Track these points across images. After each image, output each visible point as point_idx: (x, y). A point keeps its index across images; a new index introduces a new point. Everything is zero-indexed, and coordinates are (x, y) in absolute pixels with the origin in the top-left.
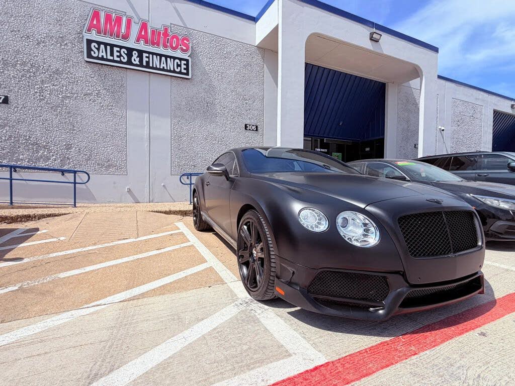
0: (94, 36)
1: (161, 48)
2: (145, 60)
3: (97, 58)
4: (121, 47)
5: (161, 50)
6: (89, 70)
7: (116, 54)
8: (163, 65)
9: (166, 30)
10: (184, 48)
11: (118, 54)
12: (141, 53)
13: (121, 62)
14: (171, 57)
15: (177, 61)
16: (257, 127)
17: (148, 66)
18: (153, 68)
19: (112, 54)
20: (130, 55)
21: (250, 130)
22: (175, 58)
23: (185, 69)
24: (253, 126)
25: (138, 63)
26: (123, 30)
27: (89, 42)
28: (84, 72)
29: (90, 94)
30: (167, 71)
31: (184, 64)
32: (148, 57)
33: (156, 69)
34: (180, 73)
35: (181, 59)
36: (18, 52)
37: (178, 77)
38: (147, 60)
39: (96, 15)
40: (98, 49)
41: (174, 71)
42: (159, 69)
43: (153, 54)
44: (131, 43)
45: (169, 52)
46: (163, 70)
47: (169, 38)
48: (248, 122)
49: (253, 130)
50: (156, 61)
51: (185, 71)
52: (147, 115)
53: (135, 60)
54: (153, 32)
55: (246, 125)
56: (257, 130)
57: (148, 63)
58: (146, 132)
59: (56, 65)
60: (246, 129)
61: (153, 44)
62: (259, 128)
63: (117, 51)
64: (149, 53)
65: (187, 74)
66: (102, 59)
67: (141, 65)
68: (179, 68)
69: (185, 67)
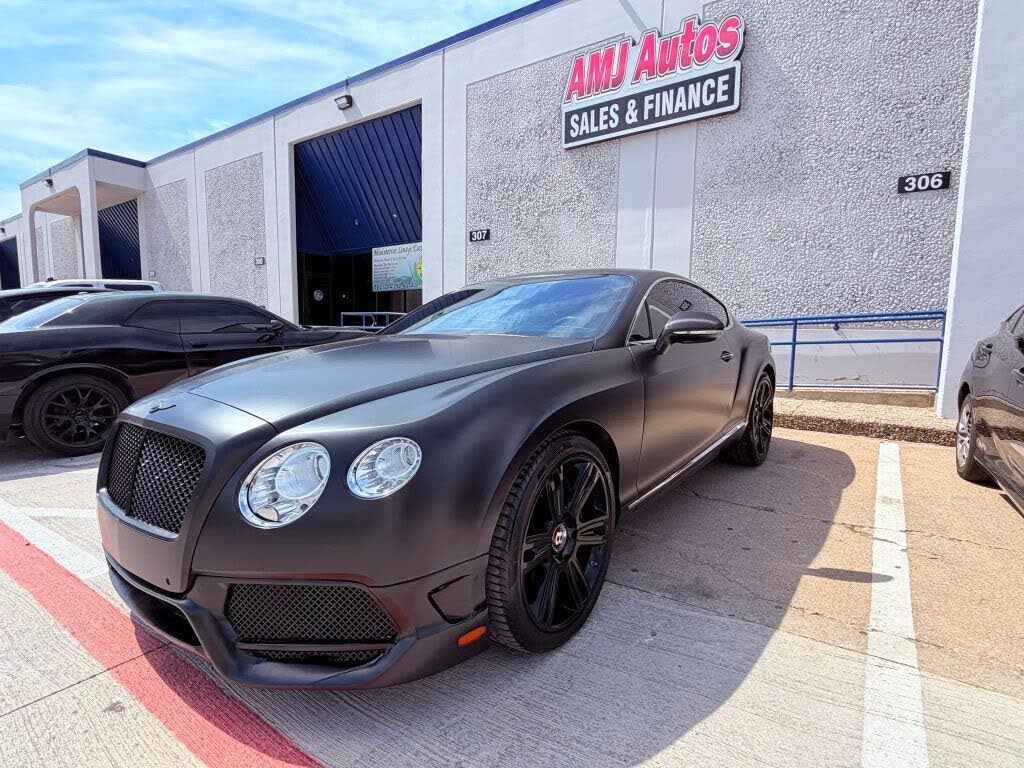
1: (679, 70)
2: (648, 107)
3: (579, 138)
4: (609, 104)
6: (568, 162)
7: (603, 118)
8: (681, 105)
9: (689, 26)
10: (726, 45)
11: (606, 117)
12: (639, 98)
13: (610, 130)
16: (946, 176)
17: (652, 119)
18: (662, 118)
19: (597, 124)
20: (622, 113)
21: (917, 190)
22: (702, 79)
23: (724, 93)
24: (930, 175)
25: (636, 120)
26: (615, 71)
27: (569, 115)
28: (564, 167)
29: (569, 200)
30: (689, 112)
31: (724, 83)
32: (653, 102)
33: (668, 117)
34: (715, 105)
37: (712, 116)
38: (651, 106)
39: (579, 65)
40: (579, 123)
42: (674, 116)
43: (660, 90)
44: (627, 89)
45: (696, 70)
46: (681, 113)
47: (695, 40)
48: (909, 168)
49: (930, 188)
50: (667, 103)
51: (726, 98)
52: (648, 213)
53: (630, 117)
54: (664, 46)
55: (901, 180)
56: (946, 186)
57: (652, 112)
58: (646, 247)
59: (534, 170)
60: (901, 191)
61: (663, 69)
62: (954, 178)
63: (605, 113)
64: (654, 92)
65: (730, 102)
66: (585, 136)
67: (641, 121)
68: (712, 96)
69: (726, 87)
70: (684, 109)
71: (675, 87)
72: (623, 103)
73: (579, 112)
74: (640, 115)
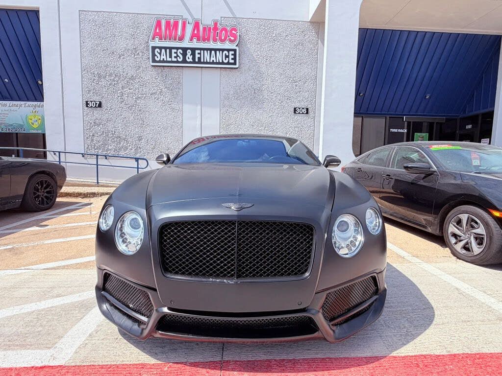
0: (157, 43)
1: (211, 43)
2: (197, 56)
3: (160, 62)
4: (178, 48)
5: (211, 45)
6: (153, 72)
7: (174, 55)
8: (213, 59)
9: (216, 24)
10: (232, 38)
11: (175, 55)
12: (193, 50)
13: (177, 62)
14: (219, 50)
15: (226, 52)
16: (307, 109)
17: (200, 62)
18: (204, 63)
19: (171, 56)
20: (184, 55)
21: (299, 113)
22: (223, 50)
23: (232, 59)
24: (303, 108)
25: (192, 61)
26: (179, 33)
27: (154, 48)
28: (150, 75)
29: (155, 93)
30: (217, 63)
31: (232, 55)
32: (200, 54)
33: (207, 63)
34: (228, 63)
35: (229, 50)
36: (107, 66)
37: (227, 68)
38: (199, 56)
39: (159, 24)
40: (160, 54)
41: (223, 63)
42: (210, 63)
43: (204, 49)
44: (186, 44)
45: (219, 45)
46: (213, 63)
47: (219, 31)
48: (297, 105)
49: (303, 113)
50: (206, 56)
51: (233, 61)
52: (199, 107)
53: (189, 58)
54: (204, 29)
55: (295, 109)
56: (307, 113)
57: (199, 58)
58: (199, 123)
59: (131, 72)
60: (295, 113)
61: (204, 40)
62: (309, 111)
63: (175, 53)
64: (200, 49)
66: (163, 61)
67: (194, 62)
68: (227, 59)
69: (233, 57)
70: (215, 61)
71: (211, 50)
72: (185, 50)
73: (161, 48)
74: (194, 58)
